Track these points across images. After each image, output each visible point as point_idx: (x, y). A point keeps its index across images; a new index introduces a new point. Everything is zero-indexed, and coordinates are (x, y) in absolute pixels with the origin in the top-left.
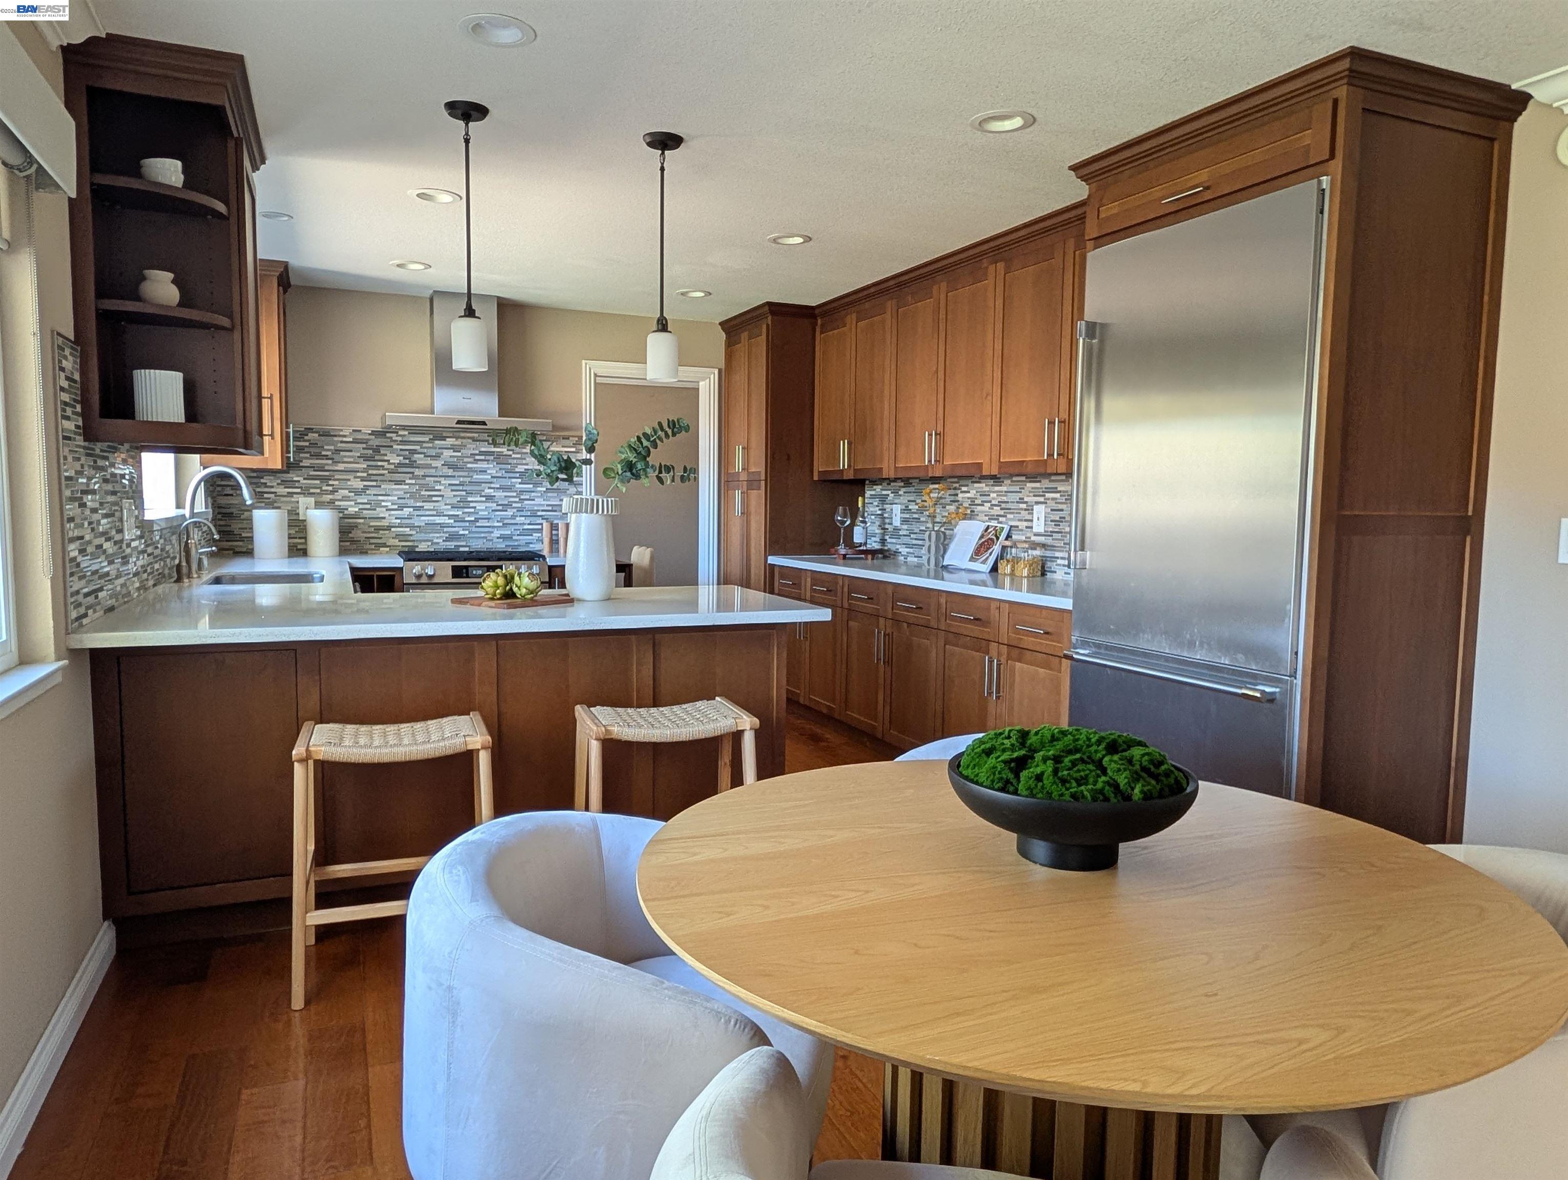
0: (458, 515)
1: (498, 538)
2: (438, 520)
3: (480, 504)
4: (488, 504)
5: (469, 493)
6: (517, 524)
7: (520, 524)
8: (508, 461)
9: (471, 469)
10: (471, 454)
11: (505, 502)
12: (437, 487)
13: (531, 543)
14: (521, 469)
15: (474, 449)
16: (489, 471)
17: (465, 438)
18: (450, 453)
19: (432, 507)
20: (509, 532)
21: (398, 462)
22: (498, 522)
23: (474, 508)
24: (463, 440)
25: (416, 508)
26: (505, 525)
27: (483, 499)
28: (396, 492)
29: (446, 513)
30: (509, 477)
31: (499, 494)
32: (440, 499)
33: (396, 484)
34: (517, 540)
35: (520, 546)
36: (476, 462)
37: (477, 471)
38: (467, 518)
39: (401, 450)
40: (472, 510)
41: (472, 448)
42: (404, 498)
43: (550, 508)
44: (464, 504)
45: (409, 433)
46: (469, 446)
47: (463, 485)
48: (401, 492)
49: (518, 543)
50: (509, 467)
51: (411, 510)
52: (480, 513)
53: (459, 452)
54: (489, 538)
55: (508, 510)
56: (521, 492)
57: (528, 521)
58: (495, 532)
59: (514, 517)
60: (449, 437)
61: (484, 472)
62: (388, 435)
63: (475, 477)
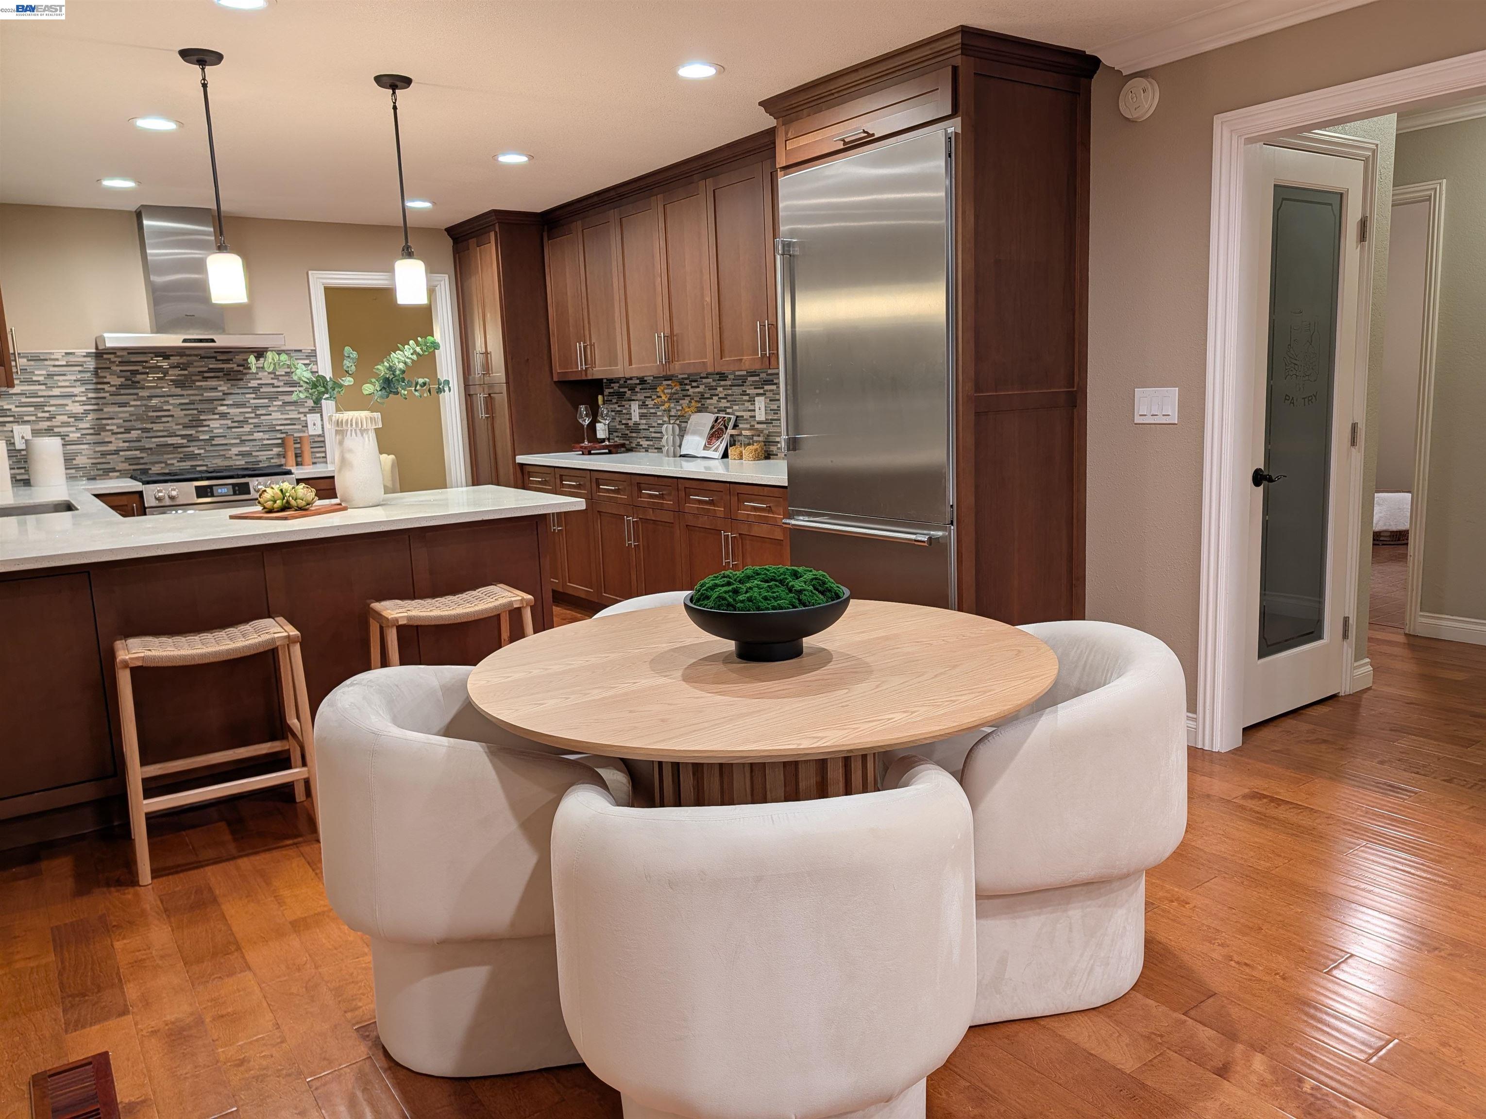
0: (191, 435)
1: (236, 455)
2: (170, 441)
3: (213, 422)
4: (222, 422)
5: (201, 412)
6: (256, 440)
7: (259, 440)
8: (239, 377)
9: (200, 388)
10: (199, 372)
11: (241, 419)
12: (165, 408)
13: (272, 458)
14: (254, 383)
15: (202, 367)
16: (219, 388)
17: (190, 355)
18: (177, 372)
19: (162, 428)
20: (248, 449)
21: (120, 383)
22: (235, 438)
23: (208, 426)
24: (189, 358)
25: (145, 430)
26: (243, 441)
27: (217, 417)
28: (121, 415)
29: (178, 433)
30: (242, 393)
31: (233, 411)
32: (169, 419)
33: (119, 407)
34: (258, 456)
35: (261, 461)
36: (205, 379)
37: (207, 389)
38: (201, 438)
39: (121, 371)
40: (206, 429)
41: (199, 366)
42: (130, 421)
43: (289, 422)
44: (196, 423)
45: (129, 353)
46: (195, 364)
47: (194, 404)
48: (127, 415)
49: (258, 459)
50: (241, 383)
51: (139, 432)
52: (215, 431)
53: (186, 370)
54: (227, 456)
55: (245, 426)
56: (257, 407)
57: (267, 436)
58: (233, 449)
59: (251, 433)
60: (172, 355)
61: (215, 389)
62: (105, 356)
63: (205, 394)
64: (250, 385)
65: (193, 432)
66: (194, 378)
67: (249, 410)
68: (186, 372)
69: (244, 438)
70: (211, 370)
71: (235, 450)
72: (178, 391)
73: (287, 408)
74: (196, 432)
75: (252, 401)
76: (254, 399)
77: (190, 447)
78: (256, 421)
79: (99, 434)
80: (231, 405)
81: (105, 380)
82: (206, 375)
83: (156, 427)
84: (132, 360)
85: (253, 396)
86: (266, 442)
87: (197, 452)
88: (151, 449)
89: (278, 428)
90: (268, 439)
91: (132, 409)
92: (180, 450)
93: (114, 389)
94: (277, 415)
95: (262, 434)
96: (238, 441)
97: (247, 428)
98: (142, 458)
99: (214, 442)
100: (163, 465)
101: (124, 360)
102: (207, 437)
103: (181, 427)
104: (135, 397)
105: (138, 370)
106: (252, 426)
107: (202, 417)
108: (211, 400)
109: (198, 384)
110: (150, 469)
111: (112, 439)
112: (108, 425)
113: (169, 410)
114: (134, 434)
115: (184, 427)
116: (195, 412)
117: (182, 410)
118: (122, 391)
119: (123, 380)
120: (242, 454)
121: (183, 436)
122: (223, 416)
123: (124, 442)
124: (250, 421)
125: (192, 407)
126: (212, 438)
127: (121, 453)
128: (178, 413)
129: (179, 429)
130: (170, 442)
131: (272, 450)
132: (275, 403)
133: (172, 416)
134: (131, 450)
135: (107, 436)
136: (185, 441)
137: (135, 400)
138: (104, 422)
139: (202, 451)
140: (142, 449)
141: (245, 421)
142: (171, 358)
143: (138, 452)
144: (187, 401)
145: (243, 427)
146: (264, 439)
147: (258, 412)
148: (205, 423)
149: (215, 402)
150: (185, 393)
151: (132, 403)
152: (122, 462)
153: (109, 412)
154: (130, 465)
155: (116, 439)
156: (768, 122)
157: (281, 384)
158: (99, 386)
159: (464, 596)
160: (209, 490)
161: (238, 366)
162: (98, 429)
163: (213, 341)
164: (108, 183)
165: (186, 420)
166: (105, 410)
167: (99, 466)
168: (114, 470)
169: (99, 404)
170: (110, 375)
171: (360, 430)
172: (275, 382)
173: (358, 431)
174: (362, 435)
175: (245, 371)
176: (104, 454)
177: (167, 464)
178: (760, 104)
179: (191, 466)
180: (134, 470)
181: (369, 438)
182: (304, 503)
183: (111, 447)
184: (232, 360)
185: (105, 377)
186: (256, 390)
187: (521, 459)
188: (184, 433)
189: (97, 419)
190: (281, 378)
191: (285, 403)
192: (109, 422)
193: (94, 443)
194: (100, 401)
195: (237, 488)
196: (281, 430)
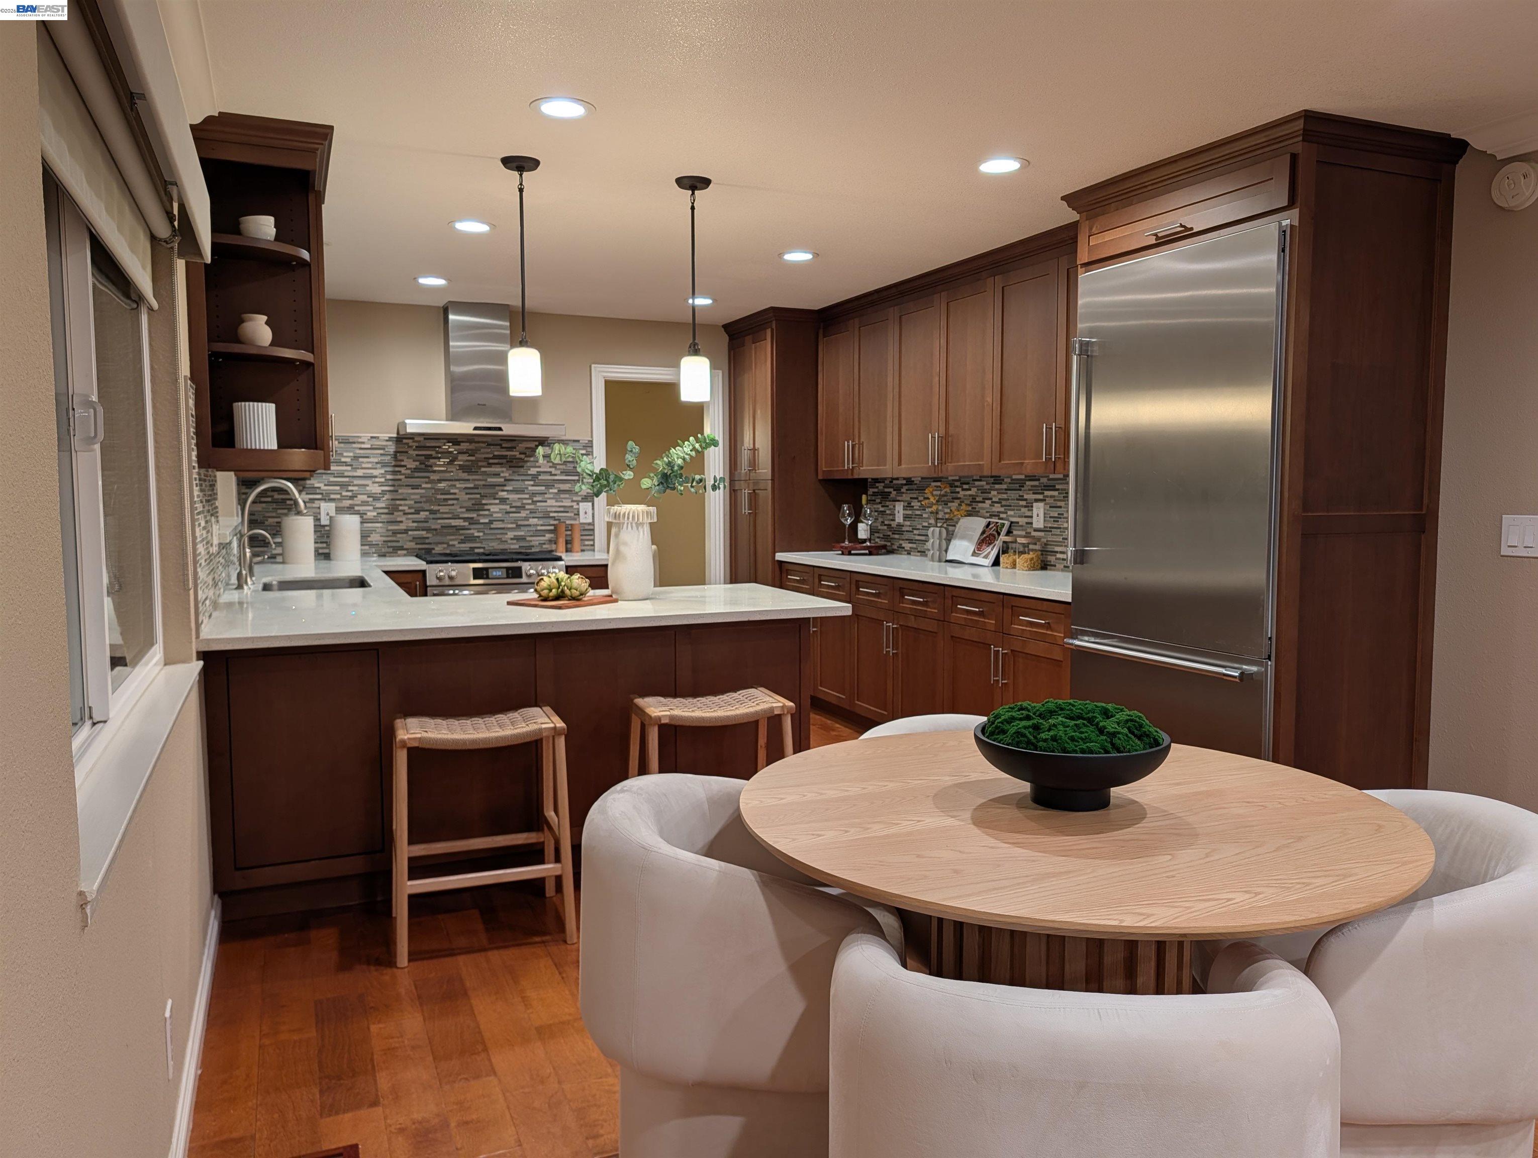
0: (473, 518)
1: (512, 539)
3: (494, 506)
4: (502, 507)
5: (483, 496)
6: (530, 525)
7: (534, 525)
8: (520, 464)
9: (485, 473)
10: (485, 458)
11: (519, 504)
12: (452, 491)
13: (544, 544)
14: (533, 471)
15: (488, 453)
16: (502, 475)
17: (479, 442)
18: (464, 457)
19: (447, 511)
20: (522, 533)
21: (415, 467)
22: (512, 523)
23: (489, 510)
24: (477, 445)
25: (432, 512)
26: (519, 526)
27: (497, 501)
28: (413, 497)
29: (461, 516)
30: (522, 480)
31: (512, 497)
32: (455, 502)
33: (412, 489)
34: (531, 541)
35: (533, 546)
36: (490, 465)
37: (491, 474)
38: (482, 521)
39: (417, 455)
40: (487, 513)
41: (486, 452)
42: (421, 502)
43: (562, 509)
44: (478, 506)
45: (425, 439)
46: (482, 450)
47: (478, 488)
48: (418, 497)
49: (532, 544)
50: (522, 470)
51: (427, 513)
52: (495, 515)
53: (474, 456)
54: (503, 539)
55: (522, 512)
56: (534, 494)
57: (541, 522)
58: (509, 533)
59: (527, 519)
60: (463, 442)
61: (497, 475)
62: (405, 441)
63: (489, 480)
64: (529, 472)
65: (474, 515)
66: (480, 464)
67: (527, 496)
68: (473, 458)
69: (520, 523)
70: (495, 457)
71: (511, 534)
72: (465, 476)
73: (562, 496)
74: (478, 515)
75: (530, 488)
76: (533, 485)
77: (470, 529)
78: (532, 507)
79: (393, 514)
80: (511, 491)
81: (403, 463)
82: (491, 461)
83: (443, 509)
84: (428, 445)
85: (532, 483)
86: (539, 528)
87: (476, 534)
88: (436, 530)
89: (552, 515)
90: (542, 525)
91: (423, 491)
92: (461, 532)
93: (409, 472)
94: (551, 502)
95: (536, 520)
96: (514, 526)
97: (523, 514)
98: (428, 538)
99: (492, 526)
100: (445, 546)
101: (422, 444)
102: (487, 521)
103: (464, 510)
104: (427, 480)
105: (432, 455)
106: (528, 512)
107: (484, 502)
108: (493, 486)
109: (483, 469)
110: (434, 549)
111: (403, 519)
112: (401, 505)
113: (455, 494)
114: (423, 515)
115: (467, 510)
116: (478, 496)
117: (467, 494)
118: (416, 474)
119: (417, 463)
120: (517, 538)
121: (465, 519)
122: (503, 501)
123: (413, 522)
124: (527, 507)
125: (476, 491)
126: (491, 522)
127: (410, 533)
128: (463, 497)
129: (462, 512)
130: (453, 524)
131: (544, 536)
132: (551, 491)
133: (457, 499)
134: (419, 530)
135: (398, 516)
136: (466, 524)
137: (426, 483)
138: (398, 502)
139: (481, 534)
140: (428, 530)
141: (523, 507)
142: (462, 444)
143: (424, 532)
144: (472, 485)
145: (520, 513)
146: (538, 525)
147: (535, 499)
148: (486, 507)
149: (497, 488)
150: (471, 477)
151: (424, 486)
152: (410, 541)
153: (402, 494)
154: (416, 544)
155: (407, 519)
156: (1072, 216)
157: (558, 472)
158: (397, 469)
159: (725, 697)
160: (485, 572)
161: (520, 453)
162: (392, 509)
163: (500, 429)
164: (423, 281)
165: (469, 504)
166: (400, 491)
167: (389, 544)
168: (402, 548)
169: (396, 485)
170: (407, 458)
171: (636, 523)
172: (553, 470)
173: (634, 525)
174: (638, 529)
175: (526, 459)
176: (395, 533)
177: (449, 545)
178: (1063, 198)
179: (470, 548)
180: (419, 549)
181: (644, 531)
182: (578, 593)
183: (402, 527)
184: (515, 448)
185: (402, 461)
186: (534, 477)
187: (780, 556)
188: (466, 515)
189: (392, 500)
190: (558, 467)
191: (561, 491)
192: (402, 502)
193: (387, 522)
194: (396, 483)
195: (510, 572)
196: (554, 517)
